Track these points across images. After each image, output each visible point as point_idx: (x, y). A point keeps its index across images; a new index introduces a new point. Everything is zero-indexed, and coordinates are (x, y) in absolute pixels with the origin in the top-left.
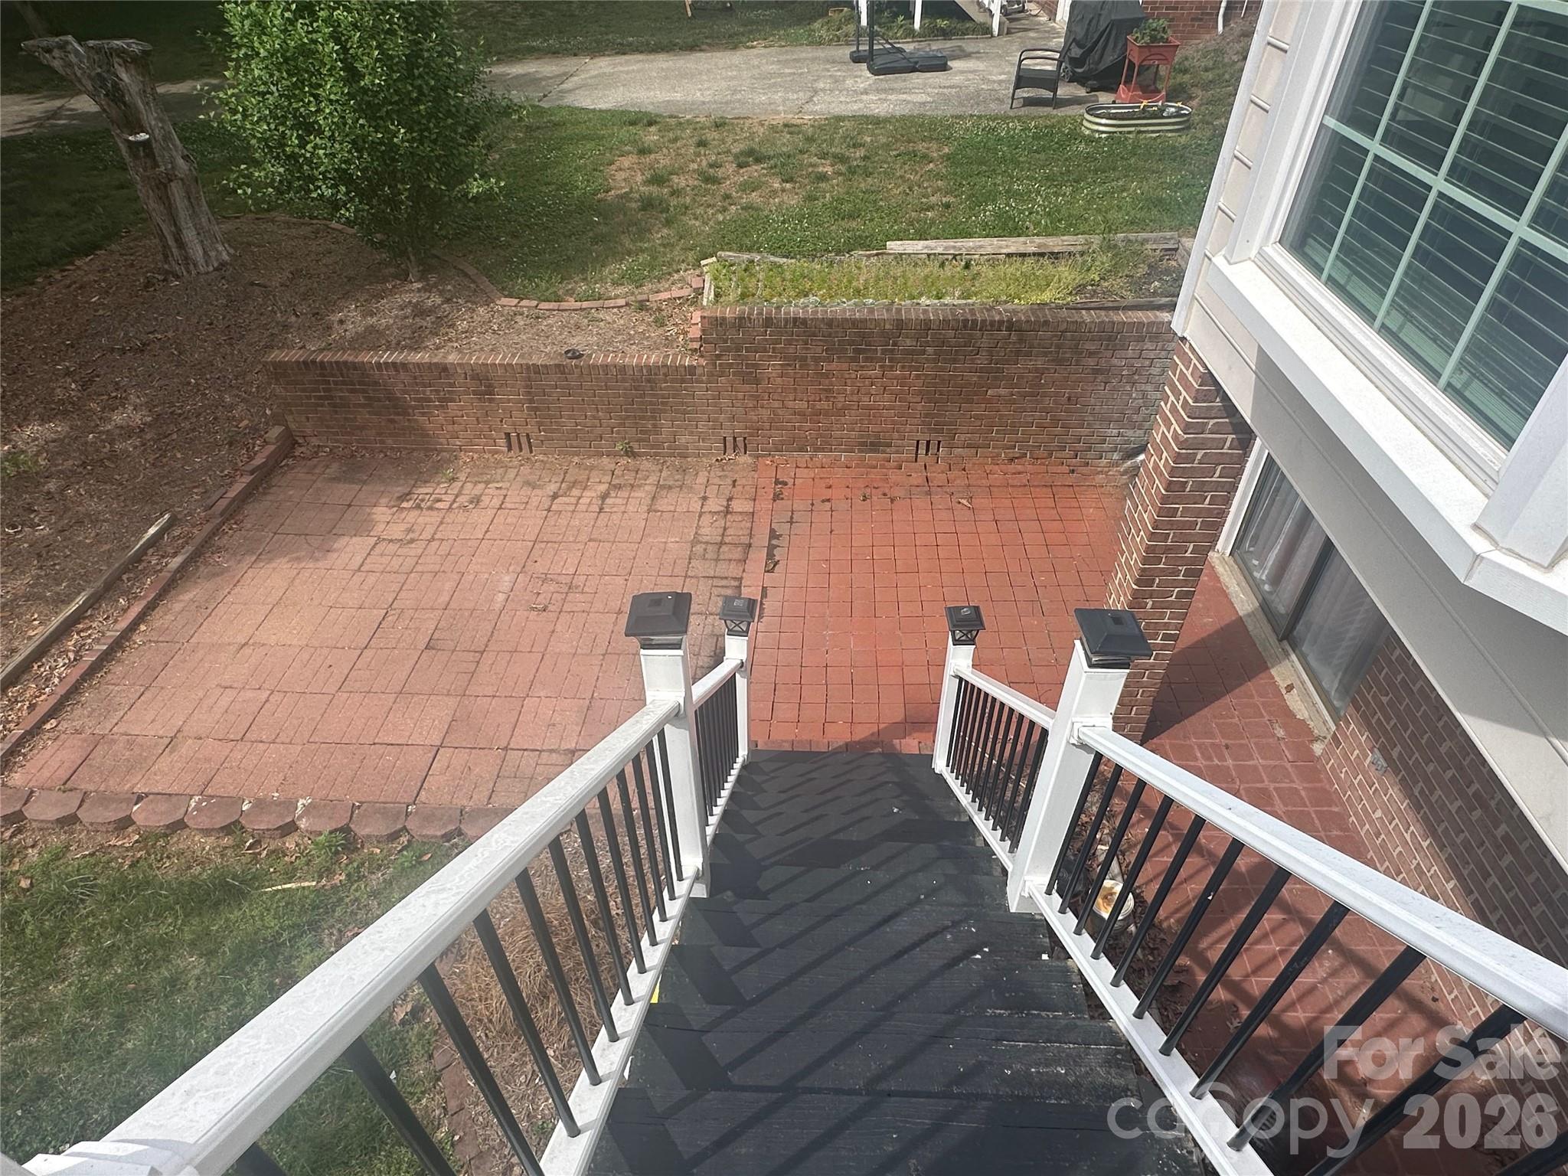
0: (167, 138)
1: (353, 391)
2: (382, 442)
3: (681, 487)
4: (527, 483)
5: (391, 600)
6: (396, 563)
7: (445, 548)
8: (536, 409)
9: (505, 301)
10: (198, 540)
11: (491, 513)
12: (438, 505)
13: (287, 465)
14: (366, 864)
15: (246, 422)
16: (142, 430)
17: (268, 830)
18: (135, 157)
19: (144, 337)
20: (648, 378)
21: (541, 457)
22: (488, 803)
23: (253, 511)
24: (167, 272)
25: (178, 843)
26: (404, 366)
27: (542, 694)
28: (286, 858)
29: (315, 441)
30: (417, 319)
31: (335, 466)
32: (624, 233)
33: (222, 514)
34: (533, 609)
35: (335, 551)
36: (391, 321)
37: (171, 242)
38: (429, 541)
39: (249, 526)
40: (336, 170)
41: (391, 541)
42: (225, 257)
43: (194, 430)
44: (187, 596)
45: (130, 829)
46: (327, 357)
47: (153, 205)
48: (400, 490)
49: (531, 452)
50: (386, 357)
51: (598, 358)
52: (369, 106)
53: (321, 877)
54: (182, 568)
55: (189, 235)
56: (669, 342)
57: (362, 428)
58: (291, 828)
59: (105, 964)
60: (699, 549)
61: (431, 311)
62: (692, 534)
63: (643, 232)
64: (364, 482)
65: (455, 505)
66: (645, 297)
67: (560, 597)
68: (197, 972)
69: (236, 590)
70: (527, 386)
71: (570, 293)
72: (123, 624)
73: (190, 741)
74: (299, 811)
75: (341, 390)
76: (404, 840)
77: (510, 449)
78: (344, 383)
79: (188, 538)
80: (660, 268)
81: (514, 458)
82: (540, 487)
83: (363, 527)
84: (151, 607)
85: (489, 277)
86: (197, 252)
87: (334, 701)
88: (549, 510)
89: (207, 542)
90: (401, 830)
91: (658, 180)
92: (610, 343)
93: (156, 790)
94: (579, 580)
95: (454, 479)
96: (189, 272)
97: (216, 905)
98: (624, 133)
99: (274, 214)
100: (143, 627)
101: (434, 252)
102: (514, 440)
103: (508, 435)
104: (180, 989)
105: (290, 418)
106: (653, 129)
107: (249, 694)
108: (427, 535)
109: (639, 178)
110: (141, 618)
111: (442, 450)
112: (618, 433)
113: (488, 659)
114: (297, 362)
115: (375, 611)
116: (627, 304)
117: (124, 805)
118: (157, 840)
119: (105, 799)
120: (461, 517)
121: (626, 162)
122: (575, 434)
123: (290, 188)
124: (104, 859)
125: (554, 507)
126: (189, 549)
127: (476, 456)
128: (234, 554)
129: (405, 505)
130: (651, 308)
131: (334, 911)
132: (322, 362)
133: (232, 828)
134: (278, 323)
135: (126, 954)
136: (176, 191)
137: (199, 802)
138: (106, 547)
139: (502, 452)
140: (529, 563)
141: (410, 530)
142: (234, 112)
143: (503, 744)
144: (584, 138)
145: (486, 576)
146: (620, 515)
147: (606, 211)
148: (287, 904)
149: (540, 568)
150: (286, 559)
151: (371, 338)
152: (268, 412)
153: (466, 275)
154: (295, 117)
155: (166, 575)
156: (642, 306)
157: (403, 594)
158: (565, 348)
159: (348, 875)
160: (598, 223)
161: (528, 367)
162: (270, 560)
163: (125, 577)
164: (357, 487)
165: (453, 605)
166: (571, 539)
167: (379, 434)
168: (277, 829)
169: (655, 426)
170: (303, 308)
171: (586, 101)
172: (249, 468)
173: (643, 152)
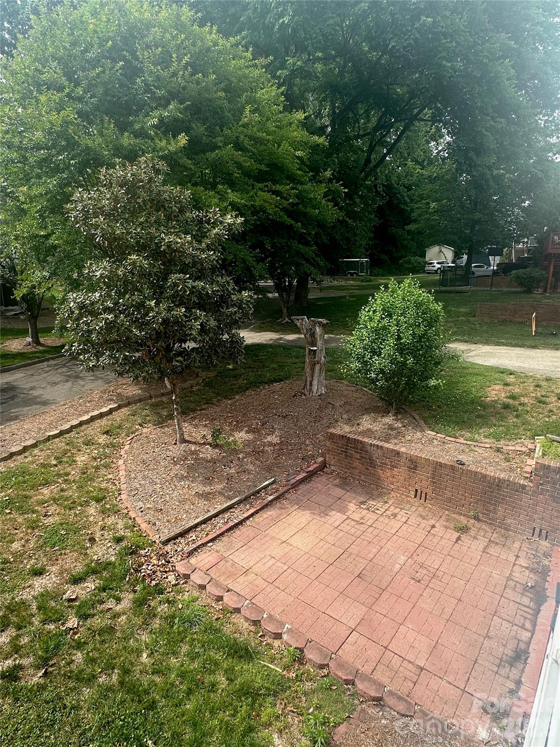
0: (322, 350)
1: (356, 452)
2: (359, 476)
3: (504, 546)
4: (421, 516)
5: (347, 547)
6: (353, 530)
7: (376, 532)
8: (434, 483)
9: (430, 432)
10: (280, 492)
11: (401, 524)
12: (376, 511)
13: (320, 474)
14: (306, 675)
15: (311, 453)
16: (275, 445)
17: (270, 632)
18: (310, 354)
19: (287, 413)
20: (498, 485)
21: (429, 506)
22: (371, 674)
23: (303, 488)
24: (303, 393)
25: (235, 618)
26: (382, 447)
27: (410, 626)
28: (273, 651)
29: (333, 468)
30: (389, 431)
31: (338, 480)
32: (493, 416)
33: (292, 485)
34: (413, 578)
35: (329, 516)
36: (378, 429)
37: (308, 383)
38: (370, 526)
39: (299, 493)
40: (380, 369)
41: (353, 520)
42: (323, 392)
43: (292, 450)
44: (270, 513)
45: (220, 602)
46: (351, 436)
47: (308, 370)
48: (362, 499)
49: (425, 502)
50: (375, 442)
51: (473, 468)
52: (401, 349)
53: (284, 669)
54: (272, 501)
55: (315, 382)
56: (511, 470)
57: (354, 468)
58: (278, 636)
59: (193, 659)
60: (512, 583)
61: (395, 429)
62: (508, 573)
63: (503, 418)
64: (348, 491)
65: (385, 514)
66: (501, 446)
67: (428, 578)
68: (223, 686)
69: (288, 517)
70: (433, 471)
71: (462, 436)
72: (246, 515)
73: (253, 575)
74: (285, 630)
75: (352, 450)
76: (326, 671)
77: (415, 497)
78: (354, 448)
79: (277, 490)
80: (510, 434)
81: (416, 502)
82: (427, 520)
83: (343, 510)
84: (257, 512)
85: (425, 421)
86: (315, 388)
87: (312, 583)
88: (429, 533)
89: (283, 494)
90: (326, 665)
91: (513, 397)
92: (479, 463)
93: (235, 590)
94: (440, 574)
95: (386, 502)
96: (309, 394)
97: (241, 657)
98: (497, 376)
99: (342, 381)
100: (251, 519)
101: (403, 407)
102: (419, 493)
103: (417, 490)
104: (214, 691)
105: (327, 456)
106: (512, 376)
107: (279, 564)
108: (369, 523)
109: (503, 395)
110: (252, 515)
111: (384, 488)
112: (473, 506)
113: (385, 595)
114: (340, 435)
115: (339, 549)
116: (491, 447)
117: (222, 591)
118: (228, 613)
119: (217, 585)
120: (386, 521)
121: (497, 387)
122: (450, 500)
123: (359, 372)
124: (208, 611)
125: (432, 532)
126: (276, 495)
127: (398, 495)
128: (291, 503)
129: (362, 506)
130: (504, 452)
131: (285, 691)
132: (349, 438)
133: (256, 623)
134: (334, 419)
135: (201, 659)
136: (317, 367)
137: (248, 604)
138: (250, 484)
139: (412, 497)
140: (415, 554)
141: (362, 518)
142: (351, 344)
143: (385, 645)
144: (477, 375)
145: (393, 553)
146: (466, 548)
147: (485, 406)
148: (268, 675)
149: (420, 559)
150: (309, 512)
151: (368, 433)
152: (320, 451)
153: (414, 418)
154: (371, 349)
155: (266, 502)
156: (498, 450)
157: (353, 546)
158: (456, 459)
159: (297, 675)
160: (480, 410)
161: (437, 462)
162: (303, 510)
163: (252, 497)
164: (345, 492)
165: (374, 560)
166: (439, 551)
167: (360, 473)
168: (274, 633)
169: (494, 509)
170: (345, 416)
171: (479, 361)
172: (307, 470)
173: (507, 384)
